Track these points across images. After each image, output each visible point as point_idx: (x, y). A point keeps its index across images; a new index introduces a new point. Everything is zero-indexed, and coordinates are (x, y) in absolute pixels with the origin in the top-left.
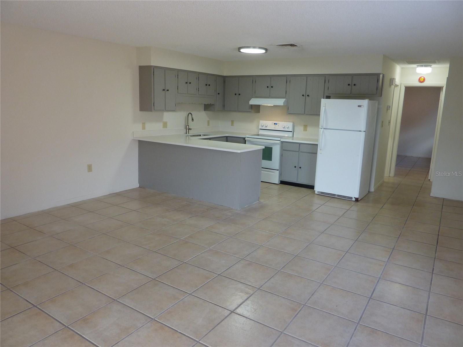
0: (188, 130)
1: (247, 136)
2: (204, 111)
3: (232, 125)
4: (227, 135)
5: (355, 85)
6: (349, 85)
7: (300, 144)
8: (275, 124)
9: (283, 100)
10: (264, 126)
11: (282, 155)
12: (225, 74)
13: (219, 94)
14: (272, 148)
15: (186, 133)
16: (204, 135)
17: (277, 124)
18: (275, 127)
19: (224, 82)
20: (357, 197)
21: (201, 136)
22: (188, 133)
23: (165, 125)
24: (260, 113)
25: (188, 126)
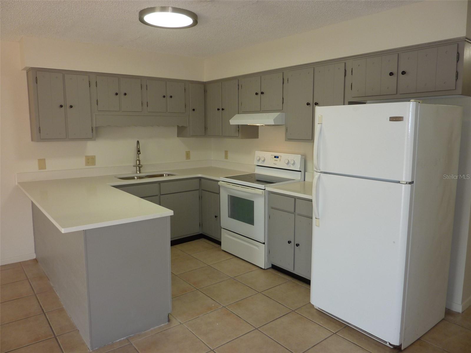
0: (138, 168)
1: (222, 179)
2: (177, 137)
3: (226, 157)
4: (200, 175)
5: (403, 73)
6: (391, 74)
7: (295, 198)
8: (275, 157)
9: (276, 114)
10: (261, 161)
11: (269, 218)
12: (205, 79)
13: (194, 110)
14: (253, 202)
15: (137, 173)
16: (169, 175)
17: (278, 157)
18: (276, 162)
19: (205, 91)
20: (396, 343)
21: (164, 176)
22: (138, 172)
23: (90, 161)
24: (258, 138)
25: (138, 162)
